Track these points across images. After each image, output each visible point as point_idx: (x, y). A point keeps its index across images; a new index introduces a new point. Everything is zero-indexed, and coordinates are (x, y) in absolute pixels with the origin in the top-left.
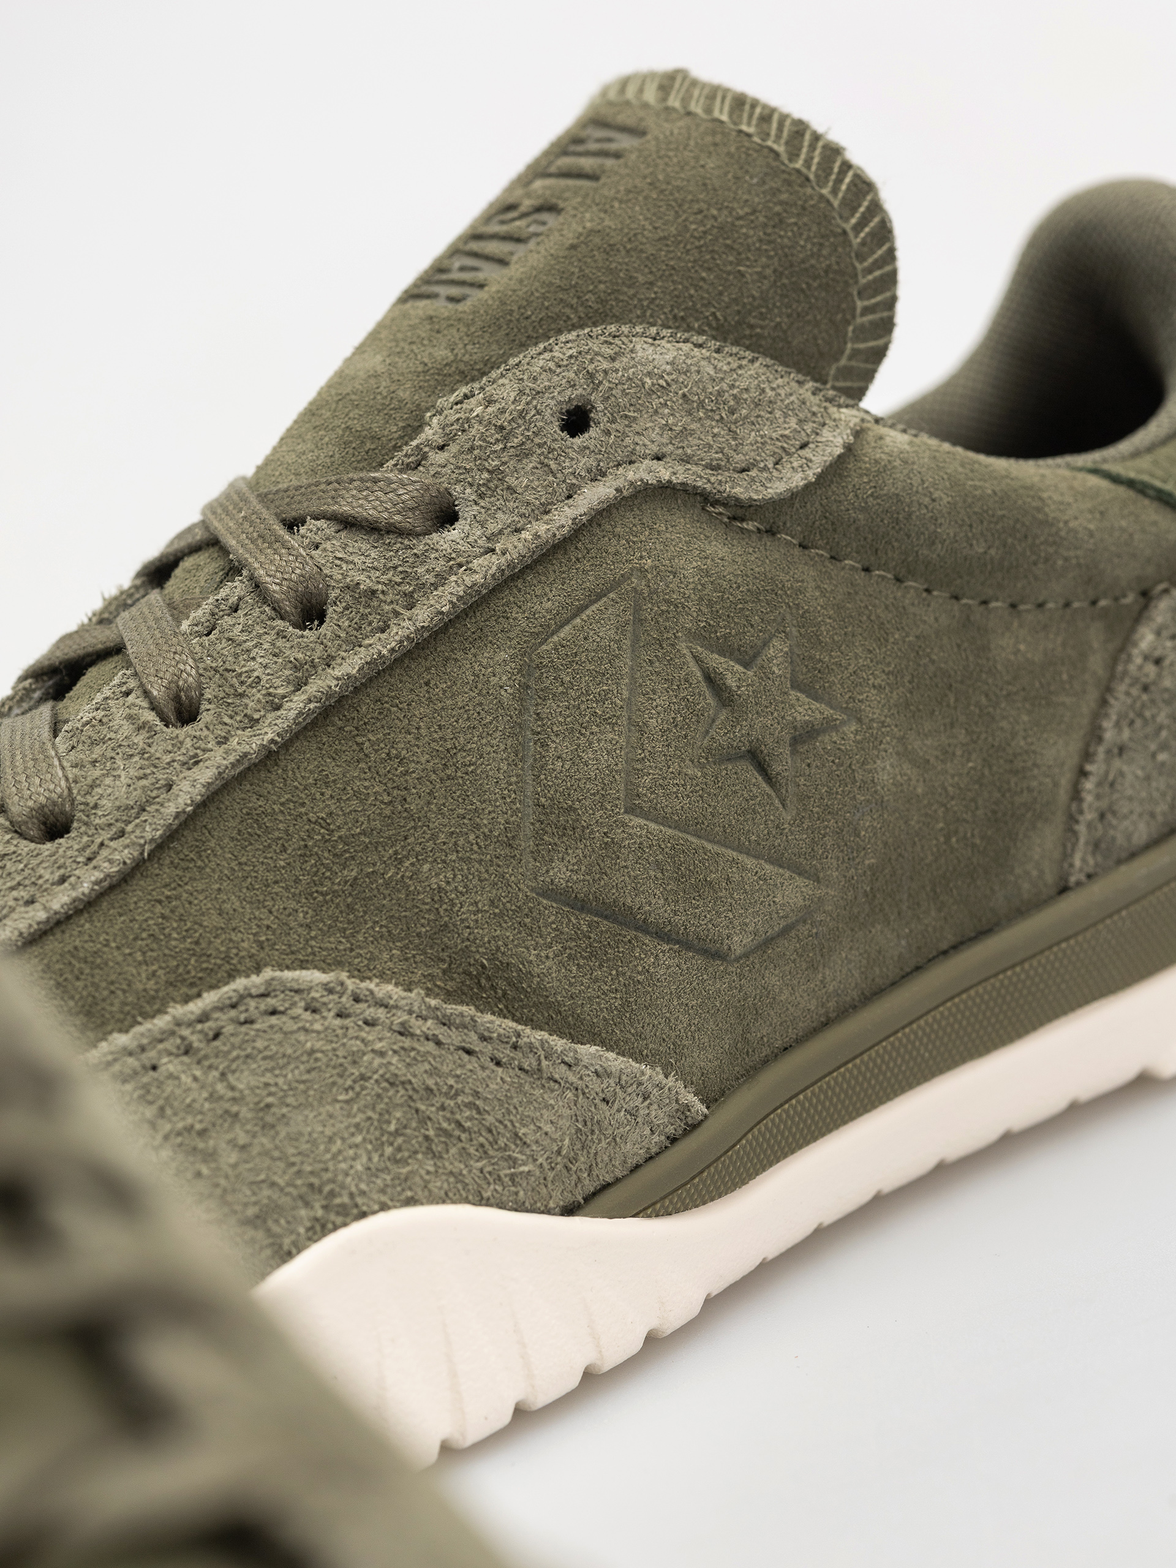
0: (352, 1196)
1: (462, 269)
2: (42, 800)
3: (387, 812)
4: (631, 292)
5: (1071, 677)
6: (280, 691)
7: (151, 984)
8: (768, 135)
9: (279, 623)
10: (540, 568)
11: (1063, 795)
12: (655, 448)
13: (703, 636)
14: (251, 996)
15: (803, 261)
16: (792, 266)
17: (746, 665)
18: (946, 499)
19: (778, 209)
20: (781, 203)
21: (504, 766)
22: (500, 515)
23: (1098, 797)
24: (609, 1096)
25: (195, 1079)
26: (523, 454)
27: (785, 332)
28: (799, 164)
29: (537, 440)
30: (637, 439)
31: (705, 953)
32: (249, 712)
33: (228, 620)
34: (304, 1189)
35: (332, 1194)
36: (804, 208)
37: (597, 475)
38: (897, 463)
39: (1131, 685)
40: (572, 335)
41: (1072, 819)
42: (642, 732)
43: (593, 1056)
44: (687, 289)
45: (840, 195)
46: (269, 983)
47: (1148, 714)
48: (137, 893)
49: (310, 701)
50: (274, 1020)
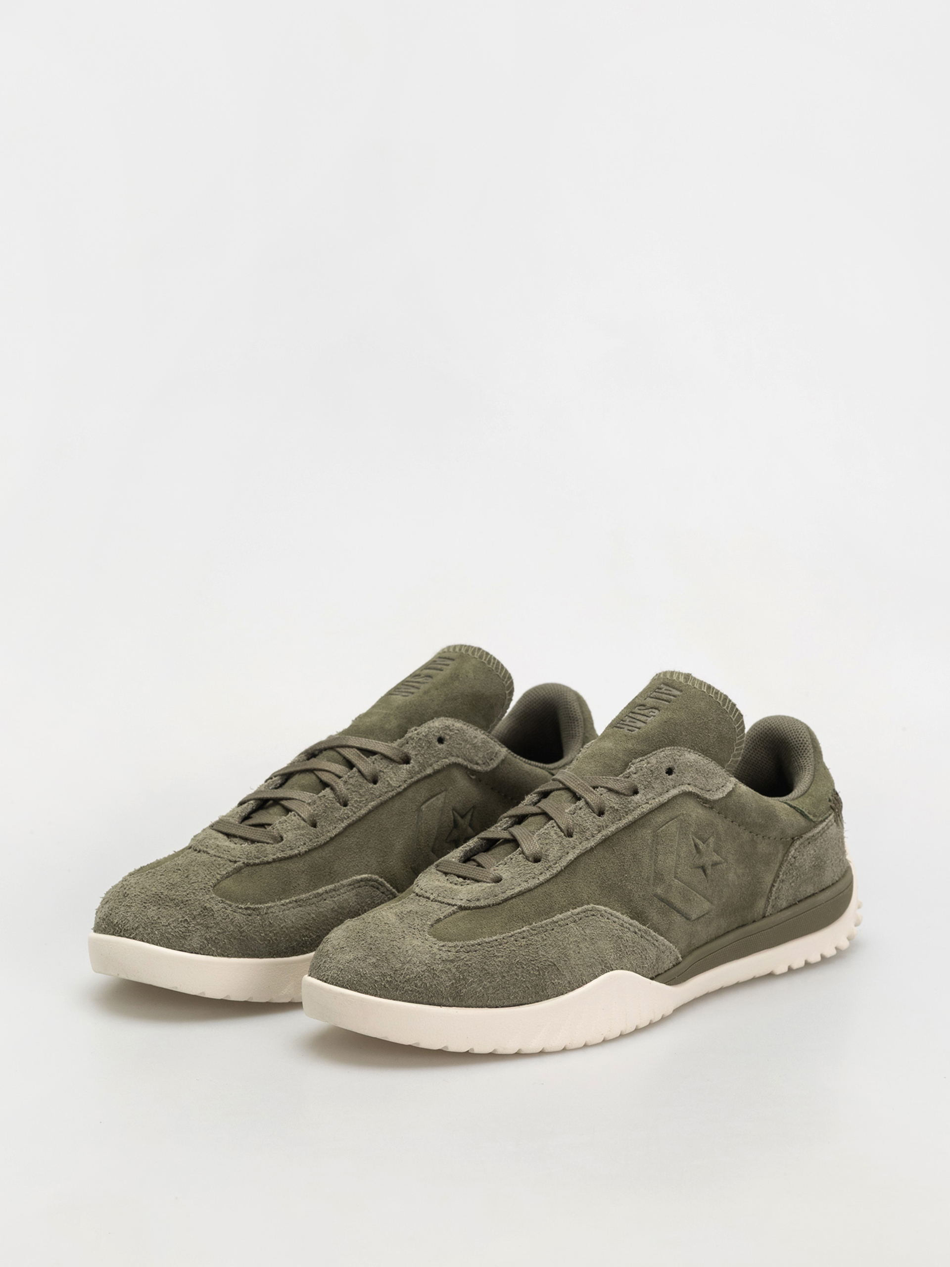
0: (610, 964)
1: (629, 721)
2: (534, 852)
3: (620, 868)
4: (681, 737)
5: (774, 859)
6: (595, 832)
7: (564, 903)
8: (717, 698)
9: (593, 814)
10: (659, 810)
11: (768, 891)
12: (688, 782)
13: (695, 834)
14: (588, 910)
15: (724, 735)
16: (721, 735)
17: (704, 843)
18: (754, 806)
19: (719, 719)
20: (720, 718)
21: (648, 860)
22: (650, 794)
23: (776, 893)
24: (664, 951)
25: (577, 929)
26: (657, 778)
27: (717, 753)
28: (725, 708)
29: (661, 775)
30: (684, 779)
31: (686, 918)
32: (587, 837)
33: (579, 811)
34: (601, 961)
35: (606, 963)
36: (726, 720)
37: (674, 787)
38: (744, 794)
39: (788, 863)
40: (670, 748)
41: (768, 898)
42: (679, 857)
43: (662, 939)
44: (695, 738)
45: (735, 718)
46: (592, 908)
47: (791, 872)
48: (559, 879)
49: (603, 836)
50: (593, 917)
